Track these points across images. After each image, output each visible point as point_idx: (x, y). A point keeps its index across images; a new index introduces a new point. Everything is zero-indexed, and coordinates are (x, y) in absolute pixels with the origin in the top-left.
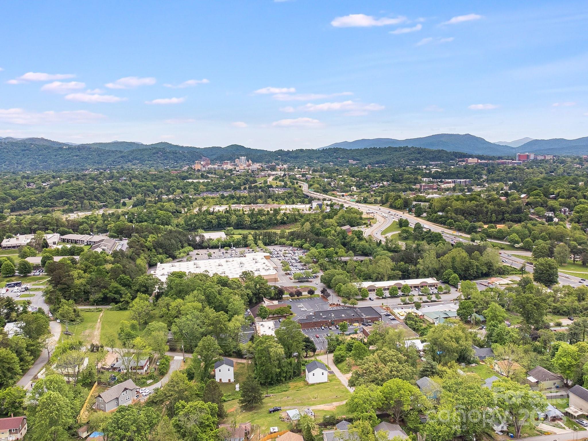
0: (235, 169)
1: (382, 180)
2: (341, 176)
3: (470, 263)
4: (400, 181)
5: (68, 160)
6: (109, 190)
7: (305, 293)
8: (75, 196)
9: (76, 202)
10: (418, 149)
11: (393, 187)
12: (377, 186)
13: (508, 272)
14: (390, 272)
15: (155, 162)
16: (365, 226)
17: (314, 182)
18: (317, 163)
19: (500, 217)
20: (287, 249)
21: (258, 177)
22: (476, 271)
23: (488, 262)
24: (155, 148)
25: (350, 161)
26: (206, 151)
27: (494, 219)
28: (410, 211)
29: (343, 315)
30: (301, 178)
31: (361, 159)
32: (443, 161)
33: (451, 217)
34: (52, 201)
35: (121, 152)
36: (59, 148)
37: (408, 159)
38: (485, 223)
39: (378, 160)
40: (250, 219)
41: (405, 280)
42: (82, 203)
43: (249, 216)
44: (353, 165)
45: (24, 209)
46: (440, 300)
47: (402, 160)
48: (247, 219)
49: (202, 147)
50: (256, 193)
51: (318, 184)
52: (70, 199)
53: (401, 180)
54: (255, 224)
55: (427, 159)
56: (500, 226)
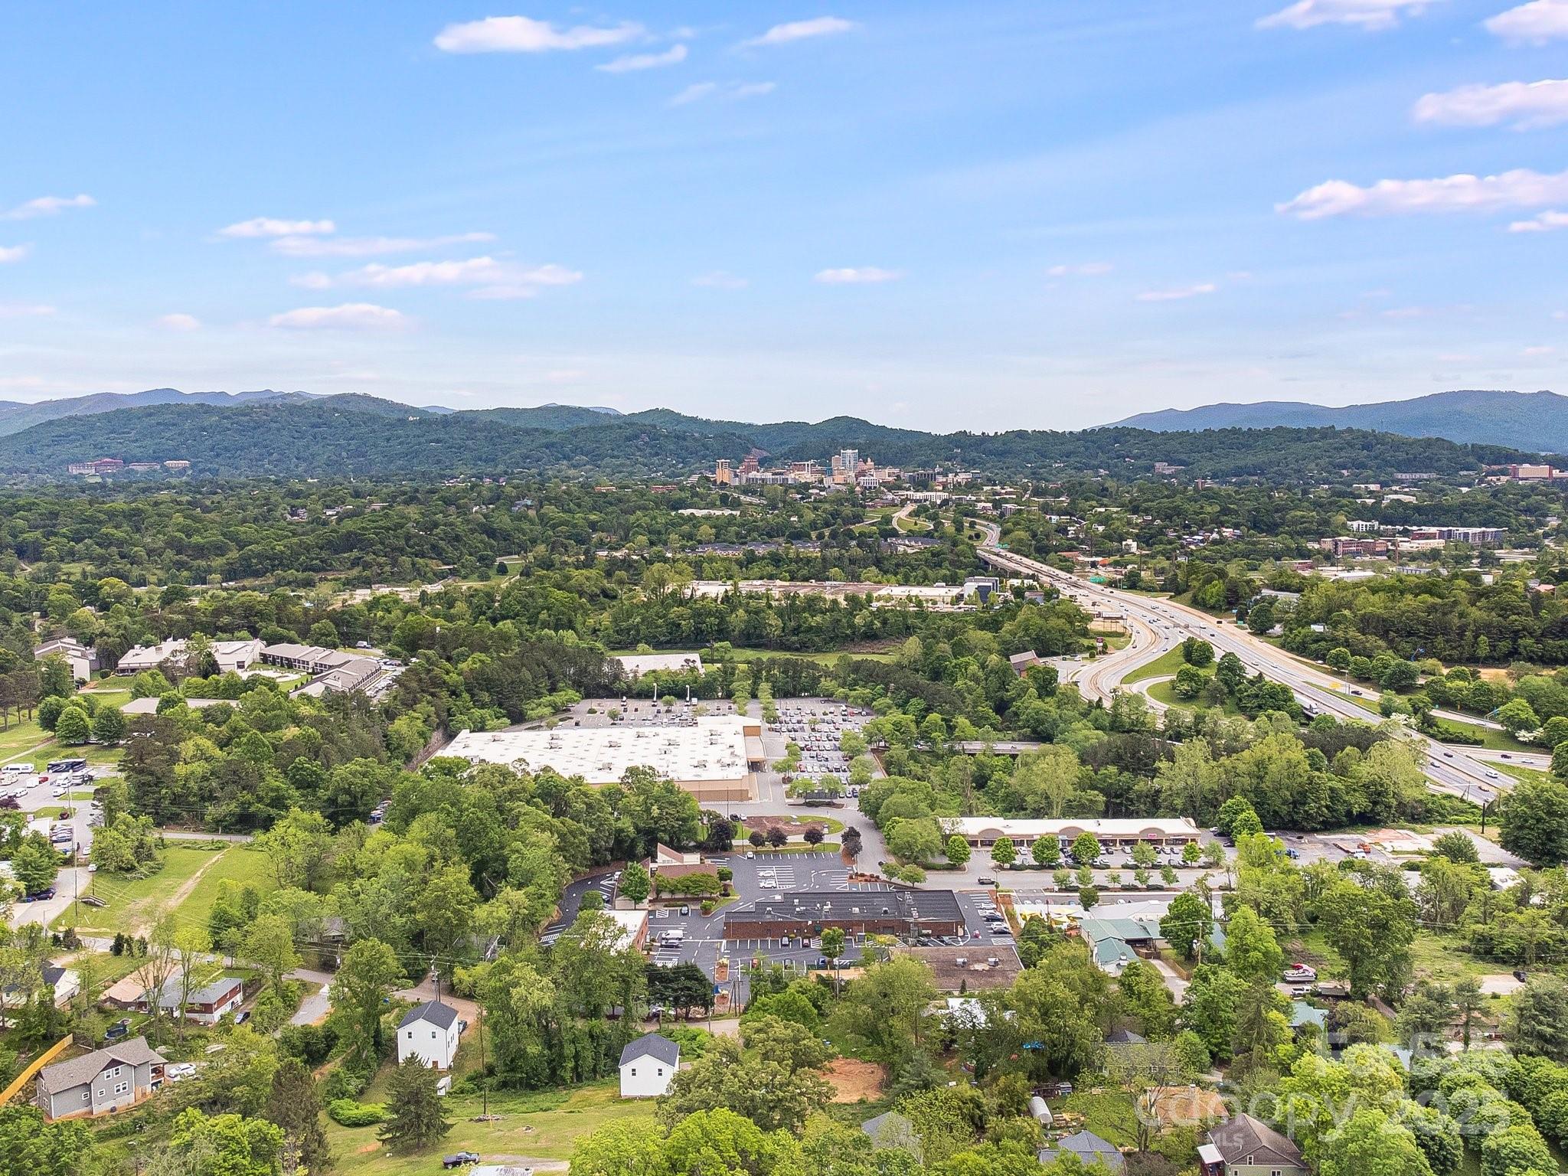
0: (821, 482)
1: (1222, 524)
2: (1103, 510)
3: (1310, 780)
4: (1272, 529)
5: (416, 452)
6: (473, 531)
7: (796, 839)
8: (382, 543)
9: (382, 560)
10: (1365, 435)
11: (1248, 543)
12: (1202, 541)
13: (1441, 815)
14: (1070, 793)
15: (628, 462)
16: (1087, 655)
17: (1016, 524)
18: (1062, 470)
19: (1504, 646)
20: (832, 710)
21: (872, 506)
22: (1327, 807)
23: (1373, 783)
24: (632, 424)
25: (1157, 465)
26: (768, 434)
27: (1484, 649)
28: (1241, 617)
29: (856, 910)
30: (990, 512)
31: (1191, 460)
32: (1439, 470)
33: (1347, 640)
34: (324, 554)
35: (547, 432)
36: (399, 420)
37: (1330, 463)
38: (1448, 661)
39: (1241, 463)
40: (780, 623)
41: (1101, 821)
42: (394, 564)
43: (780, 613)
44: (1164, 476)
45: (256, 574)
46: (1173, 885)
47: (1313, 466)
48: (774, 621)
49: (759, 422)
50: (843, 551)
51: (1028, 529)
52: (367, 553)
53: (1277, 525)
54: (794, 635)
55: (1387, 463)
56: (1489, 675)
